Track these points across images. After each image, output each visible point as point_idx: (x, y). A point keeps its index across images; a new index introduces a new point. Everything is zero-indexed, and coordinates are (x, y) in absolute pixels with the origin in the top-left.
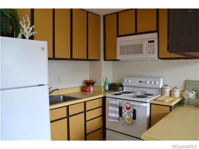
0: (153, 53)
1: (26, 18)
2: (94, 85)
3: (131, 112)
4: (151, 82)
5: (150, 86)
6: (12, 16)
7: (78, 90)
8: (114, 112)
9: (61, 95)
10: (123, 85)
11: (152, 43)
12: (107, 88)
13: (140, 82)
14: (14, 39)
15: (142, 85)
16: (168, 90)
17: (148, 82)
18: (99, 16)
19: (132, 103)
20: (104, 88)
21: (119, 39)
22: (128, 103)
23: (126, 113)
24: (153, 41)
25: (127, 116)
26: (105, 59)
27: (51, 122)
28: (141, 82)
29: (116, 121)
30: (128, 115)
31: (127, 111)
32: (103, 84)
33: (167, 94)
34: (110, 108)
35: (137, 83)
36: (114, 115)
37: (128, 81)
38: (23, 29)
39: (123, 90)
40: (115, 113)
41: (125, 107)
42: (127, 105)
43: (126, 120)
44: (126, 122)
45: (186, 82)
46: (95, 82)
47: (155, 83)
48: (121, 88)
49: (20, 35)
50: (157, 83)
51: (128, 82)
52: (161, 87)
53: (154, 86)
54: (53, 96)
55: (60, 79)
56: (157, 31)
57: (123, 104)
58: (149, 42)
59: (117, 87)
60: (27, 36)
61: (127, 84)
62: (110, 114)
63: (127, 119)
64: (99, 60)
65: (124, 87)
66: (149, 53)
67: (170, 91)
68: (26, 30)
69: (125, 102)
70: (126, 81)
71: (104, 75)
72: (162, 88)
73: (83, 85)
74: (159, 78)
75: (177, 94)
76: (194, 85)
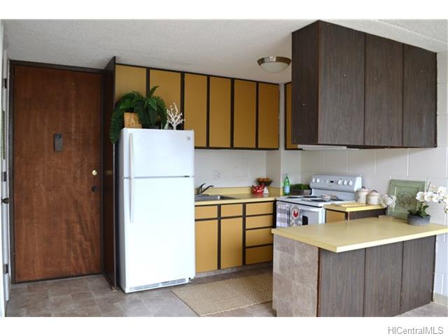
1: (173, 107)
2: (271, 186)
3: (299, 219)
4: (344, 181)
5: (343, 188)
6: (160, 107)
7: (247, 192)
8: (284, 220)
9: (218, 196)
10: (311, 186)
12: (287, 190)
13: (331, 182)
14: (162, 130)
15: (333, 186)
16: (363, 194)
17: (340, 182)
18: (278, 85)
19: (300, 207)
20: (284, 190)
22: (295, 208)
23: (293, 221)
26: (286, 149)
27: (196, 220)
28: (333, 182)
30: (296, 223)
31: (295, 218)
32: (282, 185)
34: (279, 215)
35: (327, 184)
36: (283, 225)
38: (170, 118)
39: (311, 194)
41: (293, 213)
46: (272, 181)
47: (348, 183)
48: (306, 191)
49: (167, 125)
50: (351, 183)
51: (316, 182)
52: (355, 190)
53: (347, 188)
54: (208, 195)
55: (219, 174)
57: (291, 209)
59: (301, 189)
60: (175, 126)
61: (317, 186)
62: (279, 223)
64: (278, 149)
65: (313, 190)
67: (367, 196)
68: (173, 119)
70: (314, 180)
71: (283, 170)
72: (357, 191)
73: (255, 185)
74: (354, 177)
76: (401, 187)
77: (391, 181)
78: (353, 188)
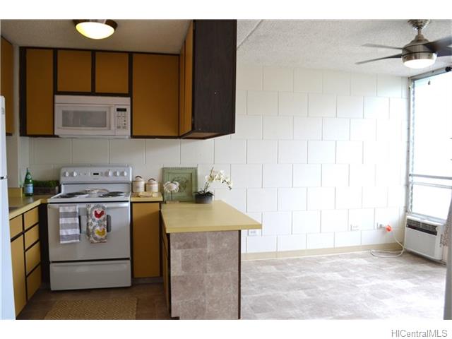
0: (124, 128)
3: (104, 220)
4: (115, 174)
5: (114, 179)
8: (72, 226)
10: (61, 182)
11: (123, 112)
13: (94, 174)
16: (142, 184)
17: (110, 174)
18: (11, 44)
19: (106, 206)
20: (24, 191)
21: (58, 98)
22: (97, 207)
23: (95, 224)
24: (125, 110)
25: (98, 228)
26: (23, 134)
28: (98, 174)
29: (74, 241)
30: (100, 225)
31: (97, 219)
32: (20, 183)
33: (141, 189)
34: (62, 221)
35: (90, 178)
36: (70, 232)
37: (71, 175)
39: (60, 192)
40: (72, 228)
41: (94, 213)
42: (97, 209)
43: (97, 235)
44: (96, 238)
45: (164, 170)
47: (122, 174)
48: (57, 187)
50: (126, 174)
51: (73, 176)
52: (131, 180)
53: (120, 179)
56: (129, 95)
57: (90, 209)
58: (118, 110)
61: (70, 180)
62: (63, 231)
63: (99, 232)
65: (63, 187)
66: (119, 127)
67: (145, 185)
69: (93, 205)
70: (67, 175)
74: (126, 167)
75: (155, 187)
76: (173, 173)
77: (163, 168)
78: (129, 178)
